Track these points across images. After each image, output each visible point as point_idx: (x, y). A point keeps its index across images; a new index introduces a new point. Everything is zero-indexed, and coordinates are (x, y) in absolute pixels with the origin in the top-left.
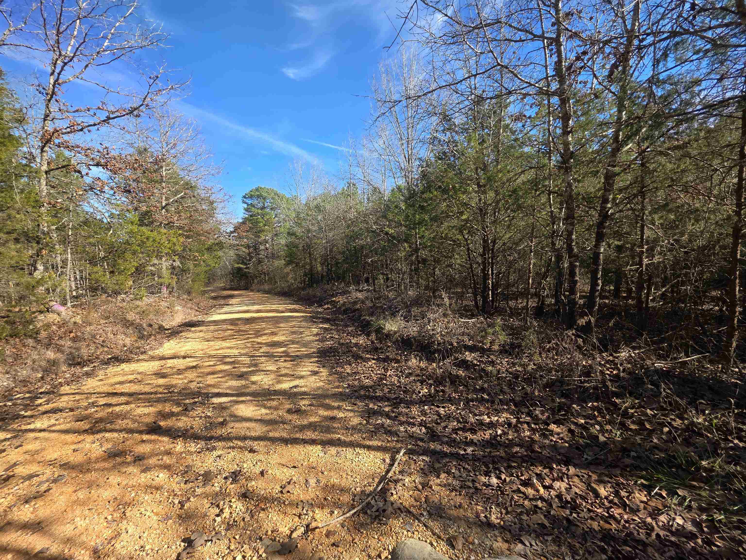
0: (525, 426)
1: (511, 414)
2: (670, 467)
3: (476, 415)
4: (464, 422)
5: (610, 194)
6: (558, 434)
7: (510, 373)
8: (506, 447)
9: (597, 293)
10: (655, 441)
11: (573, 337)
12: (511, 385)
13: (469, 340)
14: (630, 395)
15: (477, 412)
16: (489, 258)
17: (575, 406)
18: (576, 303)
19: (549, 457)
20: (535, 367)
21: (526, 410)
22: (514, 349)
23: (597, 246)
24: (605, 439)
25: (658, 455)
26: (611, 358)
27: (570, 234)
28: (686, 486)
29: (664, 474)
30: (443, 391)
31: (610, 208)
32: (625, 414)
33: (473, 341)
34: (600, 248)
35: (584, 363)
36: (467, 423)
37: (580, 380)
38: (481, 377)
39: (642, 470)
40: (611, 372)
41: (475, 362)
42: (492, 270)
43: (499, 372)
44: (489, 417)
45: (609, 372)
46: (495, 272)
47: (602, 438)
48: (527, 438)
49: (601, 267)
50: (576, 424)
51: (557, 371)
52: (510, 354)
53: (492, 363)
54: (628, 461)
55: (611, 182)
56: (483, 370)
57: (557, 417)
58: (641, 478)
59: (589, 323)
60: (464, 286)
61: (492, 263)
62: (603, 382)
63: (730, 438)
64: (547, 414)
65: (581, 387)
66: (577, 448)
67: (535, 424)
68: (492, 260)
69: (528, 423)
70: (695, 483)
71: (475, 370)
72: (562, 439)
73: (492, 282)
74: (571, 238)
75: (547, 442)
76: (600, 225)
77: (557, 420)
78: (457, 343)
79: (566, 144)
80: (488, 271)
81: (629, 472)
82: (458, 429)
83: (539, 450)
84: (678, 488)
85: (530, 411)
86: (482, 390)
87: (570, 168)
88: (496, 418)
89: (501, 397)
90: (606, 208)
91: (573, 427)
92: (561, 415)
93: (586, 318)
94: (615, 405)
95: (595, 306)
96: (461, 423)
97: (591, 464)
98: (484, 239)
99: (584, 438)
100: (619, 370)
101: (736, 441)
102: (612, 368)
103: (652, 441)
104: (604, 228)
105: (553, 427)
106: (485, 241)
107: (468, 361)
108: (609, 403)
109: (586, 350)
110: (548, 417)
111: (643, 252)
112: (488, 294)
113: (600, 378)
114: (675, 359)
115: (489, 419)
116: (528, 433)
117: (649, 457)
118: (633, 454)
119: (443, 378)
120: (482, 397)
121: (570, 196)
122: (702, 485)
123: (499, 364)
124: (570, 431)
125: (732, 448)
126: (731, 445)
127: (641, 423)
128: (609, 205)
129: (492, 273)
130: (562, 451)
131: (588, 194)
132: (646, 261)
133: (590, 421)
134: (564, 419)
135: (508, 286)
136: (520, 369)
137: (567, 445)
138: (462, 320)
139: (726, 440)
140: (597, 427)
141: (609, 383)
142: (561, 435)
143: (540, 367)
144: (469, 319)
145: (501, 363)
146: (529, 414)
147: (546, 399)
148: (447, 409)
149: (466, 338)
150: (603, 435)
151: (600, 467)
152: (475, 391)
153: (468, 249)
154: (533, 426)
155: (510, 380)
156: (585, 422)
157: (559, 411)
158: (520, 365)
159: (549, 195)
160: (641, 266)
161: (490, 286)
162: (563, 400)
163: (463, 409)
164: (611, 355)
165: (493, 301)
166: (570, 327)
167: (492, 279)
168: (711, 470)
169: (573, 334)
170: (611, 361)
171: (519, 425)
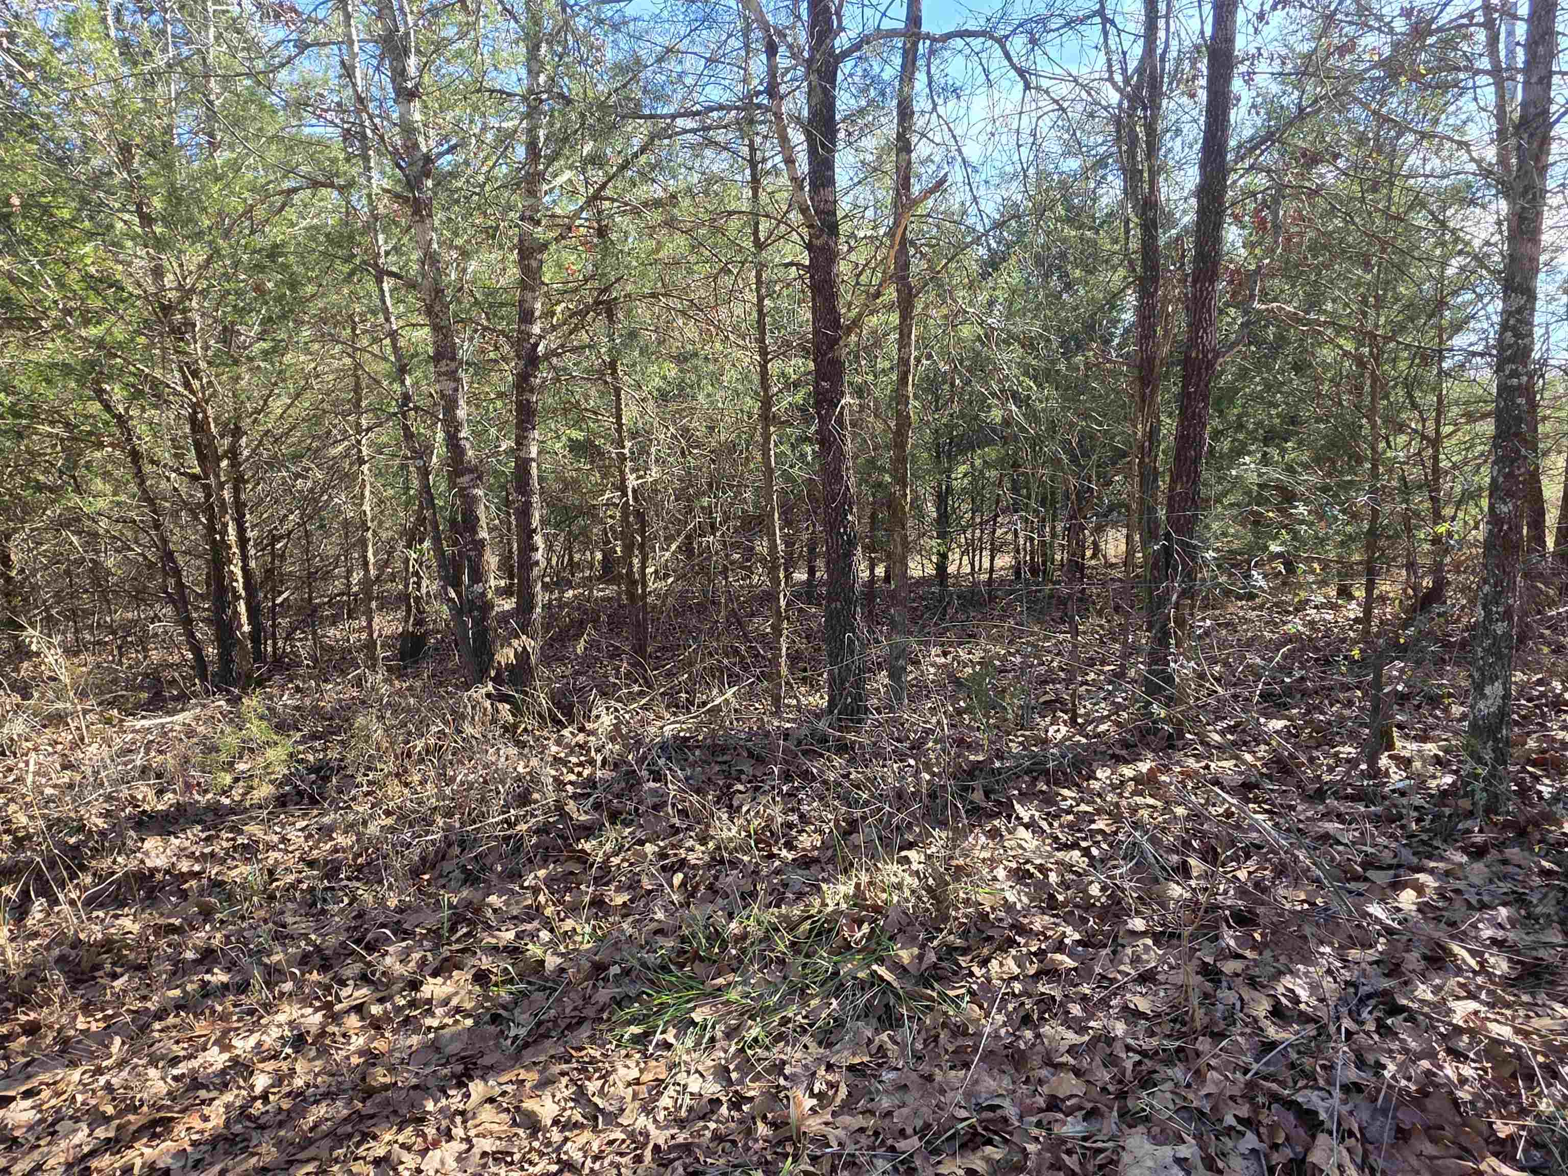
0: (353, 1021)
1: (306, 1002)
2: (681, 966)
3: (175, 1061)
4: (120, 1114)
5: (535, 299)
6: (446, 1002)
7: (311, 864)
8: (281, 1125)
9: (536, 571)
10: (660, 915)
11: (488, 704)
12: (314, 904)
13: (160, 792)
14: (613, 823)
15: (178, 1050)
16: (221, 486)
17: (493, 899)
18: (488, 606)
19: (415, 1087)
20: (390, 821)
21: (357, 968)
22: (326, 779)
23: (521, 441)
24: (559, 960)
25: (661, 947)
26: (581, 738)
27: (451, 405)
28: (707, 995)
29: (671, 988)
30: (32, 1029)
31: (541, 337)
32: (604, 876)
33: (174, 792)
34: (528, 446)
35: (520, 769)
36: (135, 1109)
37: (506, 821)
38: (207, 914)
39: (631, 1000)
40: (579, 774)
41: (184, 866)
42: (241, 530)
43: (271, 872)
44: (225, 1047)
45: (573, 777)
46: (250, 534)
47: (552, 962)
48: (355, 1060)
49: (535, 499)
50: (495, 950)
51: (449, 814)
52: (314, 802)
53: (249, 851)
54: (603, 995)
55: (534, 264)
56: (217, 884)
57: (445, 951)
58: (629, 1023)
59: (523, 656)
60: (139, 597)
61: (239, 506)
62: (559, 808)
63: (775, 850)
64: (416, 956)
65: (507, 839)
66: (495, 1019)
67: (381, 1001)
68: (236, 491)
69: (359, 1009)
70: (720, 981)
71: (184, 895)
72: (458, 1010)
73: (245, 569)
74: (454, 417)
75: (415, 1040)
76: (523, 381)
77: (446, 959)
78: (107, 814)
79: (408, 129)
80: (224, 532)
81: (609, 1019)
82: (92, 1154)
83: (388, 1080)
84: (693, 1009)
85: (369, 964)
86: (208, 957)
87: (428, 205)
88: (252, 1041)
89: (275, 958)
90: (530, 335)
91: (486, 962)
92: (458, 941)
93: (515, 643)
94: (583, 858)
95: (532, 608)
96: (107, 1119)
97: (526, 1045)
98: (193, 419)
99: (511, 981)
100: (592, 762)
101: (784, 853)
102: (581, 764)
103: (652, 920)
104: (532, 391)
105: (433, 988)
106: (198, 426)
107: (153, 871)
108: (570, 858)
109: (525, 730)
110: (423, 962)
111: (622, 458)
112: (236, 613)
113: (552, 797)
114: (704, 704)
115: (226, 1056)
116: (358, 1042)
117: (644, 964)
118: (615, 970)
119: (34, 973)
120: (205, 984)
121: (438, 292)
122: (731, 977)
123: (274, 848)
124: (481, 977)
125: (777, 872)
126: (777, 863)
127: (633, 885)
128: (536, 329)
129: (243, 541)
130: (454, 1048)
131: (491, 292)
132: (632, 481)
133: (529, 927)
134: (463, 951)
135: (311, 578)
136: (342, 840)
137: (469, 1022)
138: (139, 724)
139: (771, 856)
140: (545, 935)
141: (571, 806)
142: (454, 1002)
143: (403, 817)
144: (169, 713)
145: (284, 840)
146: (364, 979)
147: (418, 910)
148: (46, 1094)
149: (144, 791)
150: (556, 953)
151: (548, 1043)
152: (180, 969)
153: (135, 455)
154: (376, 1010)
155: (311, 890)
156: (518, 936)
157: (453, 930)
158: (349, 828)
159: (380, 281)
160: (624, 494)
161: (239, 585)
162: (465, 893)
163: (121, 1064)
164: (582, 729)
165: (255, 636)
166: (480, 677)
167: (245, 558)
168: (744, 936)
169: (489, 696)
170: (580, 746)
171: (331, 1029)
